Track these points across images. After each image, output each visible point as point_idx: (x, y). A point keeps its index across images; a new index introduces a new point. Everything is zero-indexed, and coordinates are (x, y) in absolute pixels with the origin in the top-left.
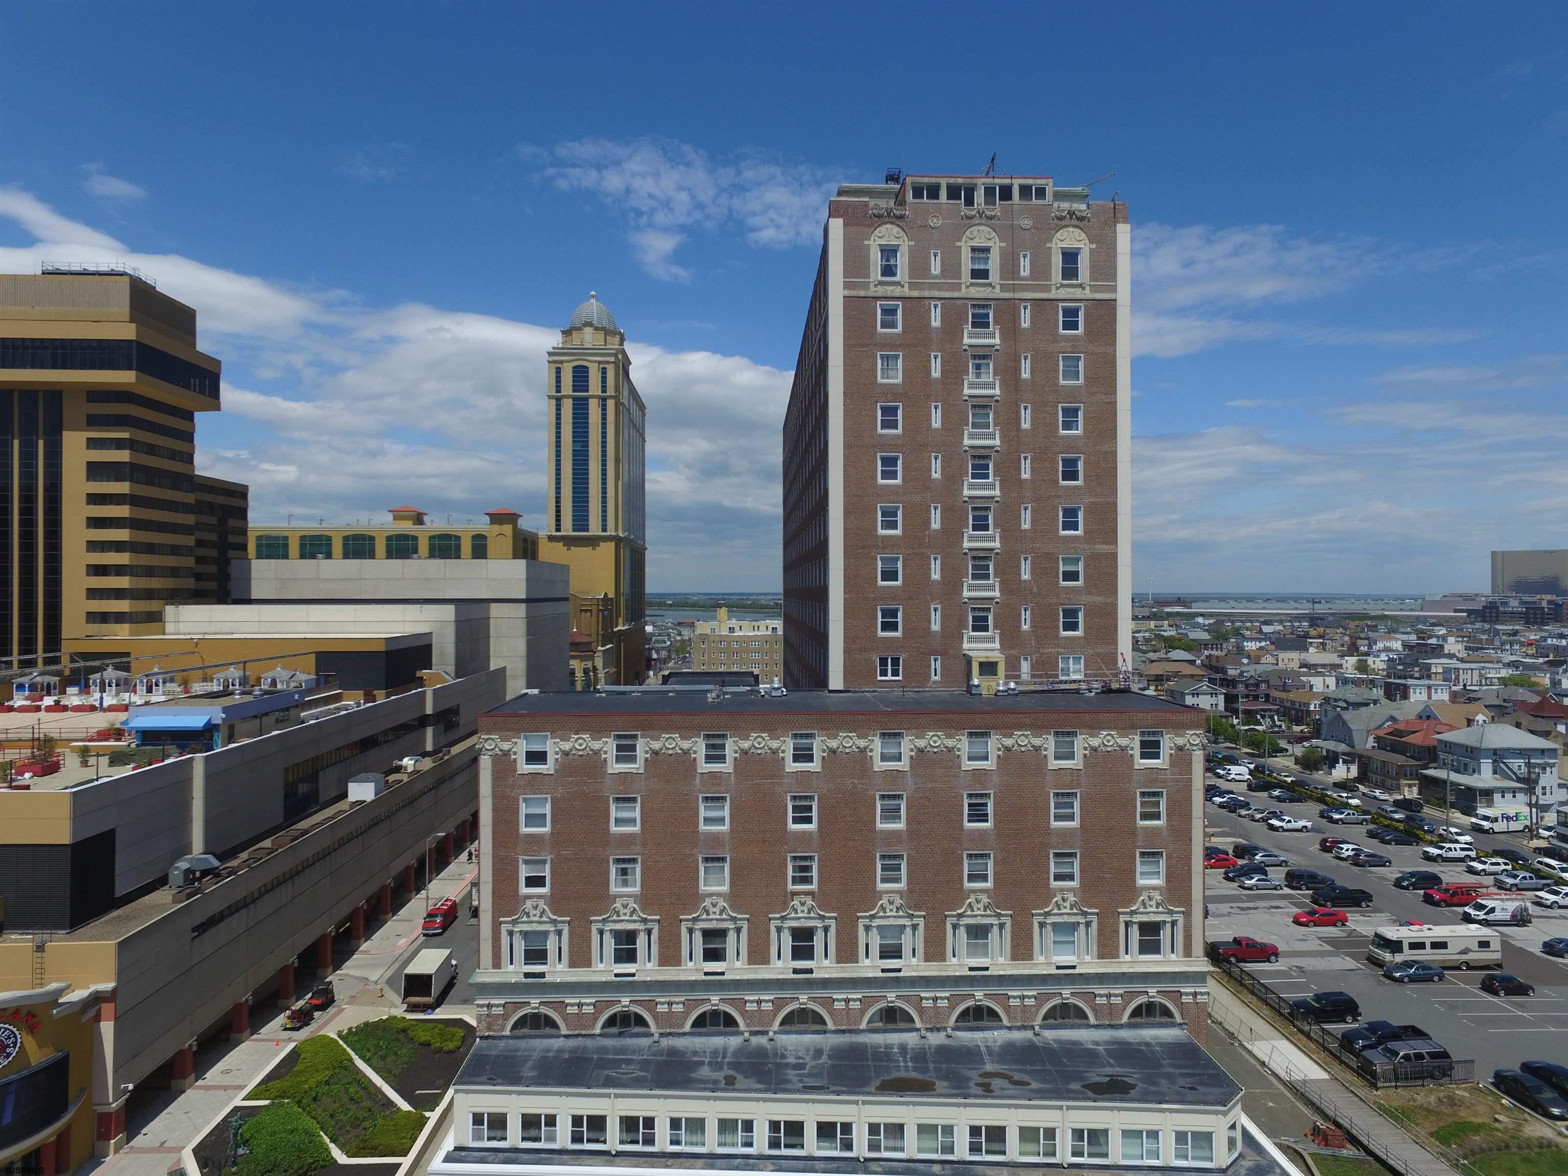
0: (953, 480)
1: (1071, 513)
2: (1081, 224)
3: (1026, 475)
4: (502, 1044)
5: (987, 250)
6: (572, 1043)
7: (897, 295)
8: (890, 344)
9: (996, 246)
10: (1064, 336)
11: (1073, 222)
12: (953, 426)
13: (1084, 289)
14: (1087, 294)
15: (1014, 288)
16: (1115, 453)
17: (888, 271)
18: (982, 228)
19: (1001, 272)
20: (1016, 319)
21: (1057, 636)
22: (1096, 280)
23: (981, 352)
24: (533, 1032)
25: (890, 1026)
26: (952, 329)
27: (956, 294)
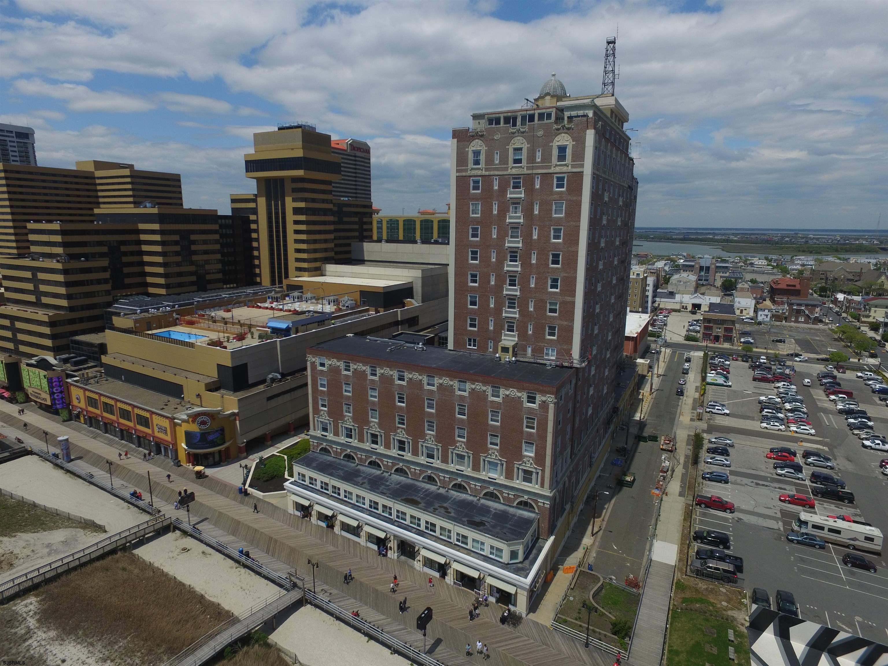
0: (500, 262)
1: (555, 280)
2: (568, 132)
3: (534, 262)
4: (316, 454)
5: (521, 149)
6: (334, 460)
7: (479, 174)
8: (475, 198)
9: (525, 146)
10: (556, 192)
11: (564, 131)
12: (501, 238)
13: (568, 166)
14: (570, 169)
15: (532, 168)
16: (577, 252)
17: (477, 162)
18: (519, 138)
19: (527, 160)
20: (533, 184)
21: (544, 338)
22: (574, 162)
23: (515, 201)
24: (325, 453)
25: (429, 482)
26: (503, 190)
27: (505, 173)
